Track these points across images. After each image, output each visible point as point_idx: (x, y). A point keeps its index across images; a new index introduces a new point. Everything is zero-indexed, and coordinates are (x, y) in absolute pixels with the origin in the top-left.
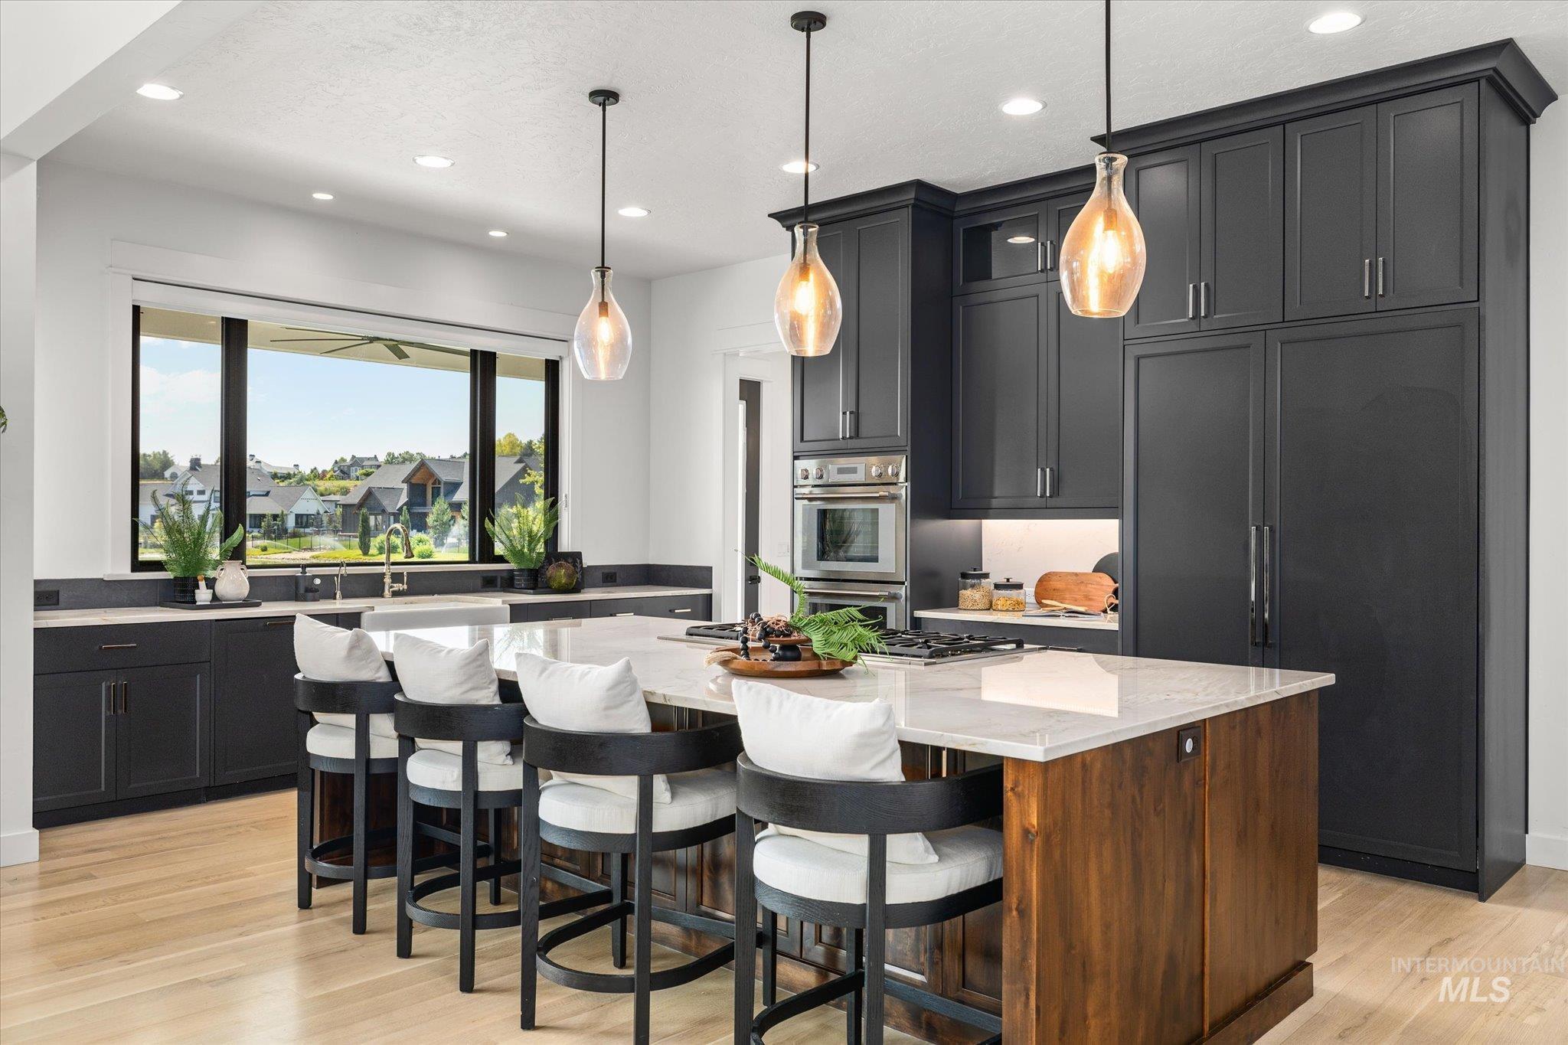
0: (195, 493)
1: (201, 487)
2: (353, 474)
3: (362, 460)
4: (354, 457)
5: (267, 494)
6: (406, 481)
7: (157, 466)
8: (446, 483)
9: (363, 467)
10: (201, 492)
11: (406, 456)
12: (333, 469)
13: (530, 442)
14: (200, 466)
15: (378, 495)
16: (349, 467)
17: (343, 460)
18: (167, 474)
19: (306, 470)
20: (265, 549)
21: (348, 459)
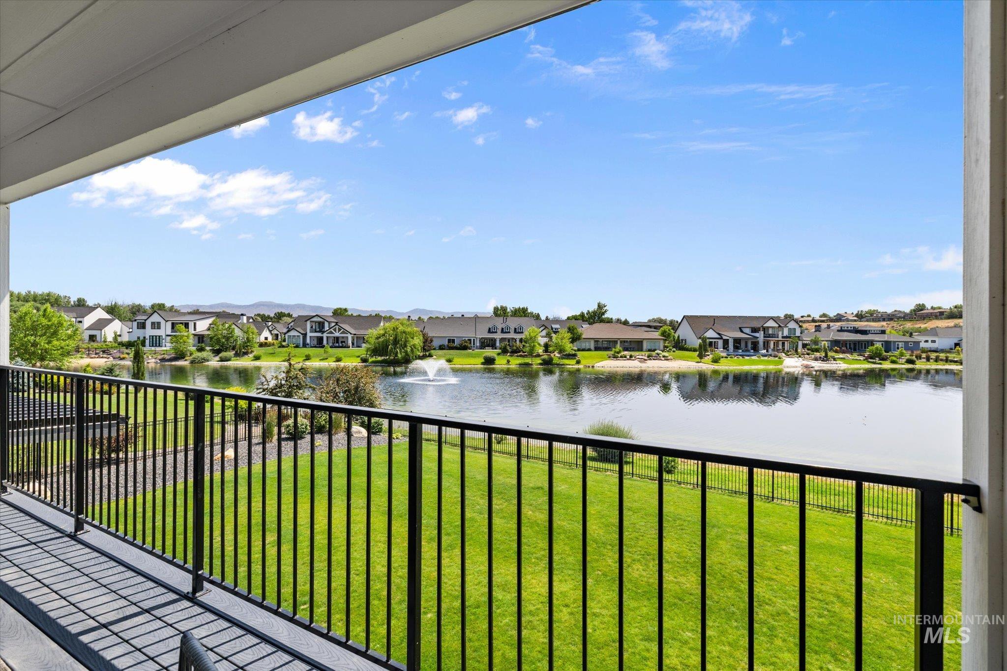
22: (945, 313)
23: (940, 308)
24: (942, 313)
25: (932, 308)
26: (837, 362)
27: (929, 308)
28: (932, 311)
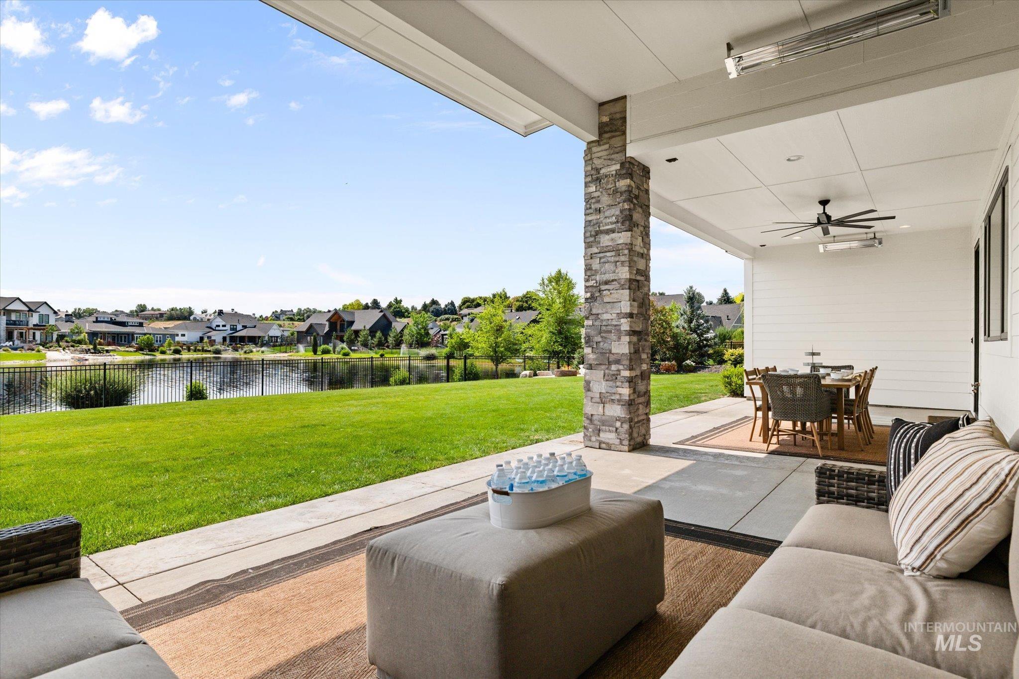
0: (221, 326)
1: (224, 323)
2: (281, 318)
3: (286, 311)
4: (282, 310)
5: (255, 327)
6: (328, 320)
7: (187, 314)
8: (348, 322)
9: (286, 315)
10: (224, 326)
11: (308, 310)
12: (271, 316)
13: (367, 304)
14: (223, 313)
15: (315, 327)
16: (280, 315)
17: (276, 311)
18: (192, 318)
19: (257, 316)
20: (263, 352)
21: (279, 311)
22: (164, 315)
23: (159, 310)
24: (162, 315)
25: (153, 309)
26: (111, 354)
27: (150, 309)
28: (152, 312)
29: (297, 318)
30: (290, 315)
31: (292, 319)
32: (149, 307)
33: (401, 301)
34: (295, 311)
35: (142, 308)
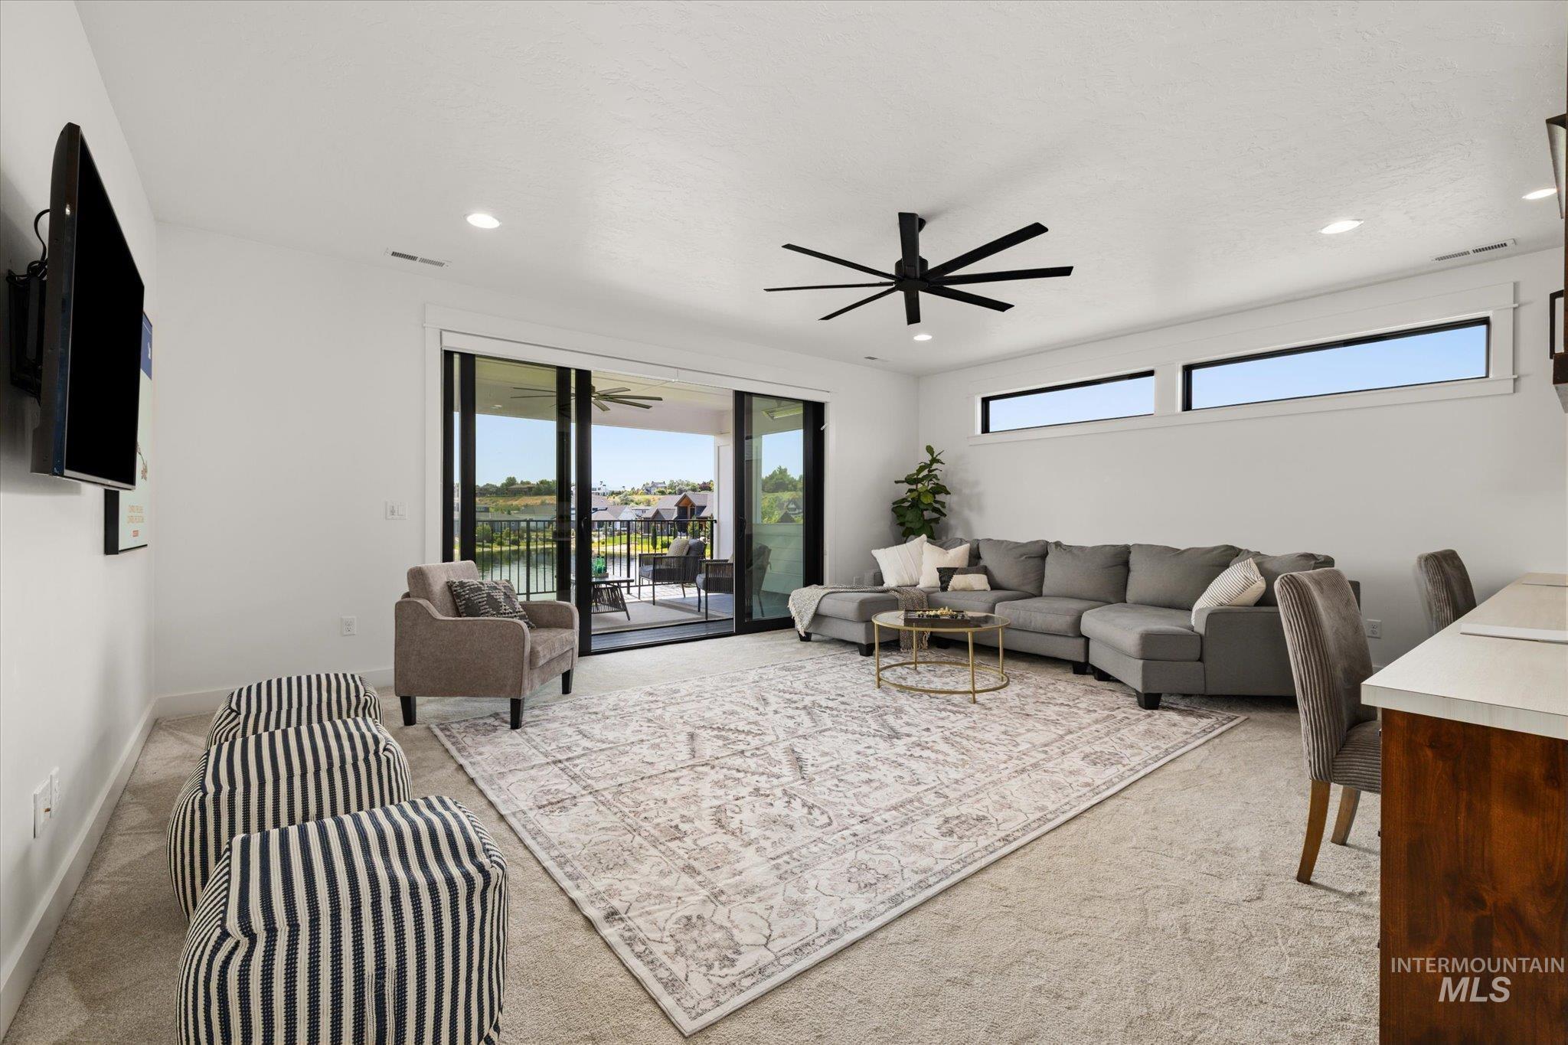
22: (533, 489)
23: (528, 483)
24: (530, 489)
27: (519, 482)
28: (522, 486)
29: (669, 491)
30: (662, 487)
31: (663, 493)
32: (519, 481)
33: (786, 470)
34: (667, 483)
35: (511, 481)
